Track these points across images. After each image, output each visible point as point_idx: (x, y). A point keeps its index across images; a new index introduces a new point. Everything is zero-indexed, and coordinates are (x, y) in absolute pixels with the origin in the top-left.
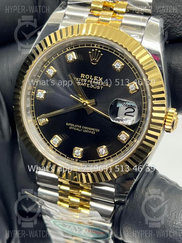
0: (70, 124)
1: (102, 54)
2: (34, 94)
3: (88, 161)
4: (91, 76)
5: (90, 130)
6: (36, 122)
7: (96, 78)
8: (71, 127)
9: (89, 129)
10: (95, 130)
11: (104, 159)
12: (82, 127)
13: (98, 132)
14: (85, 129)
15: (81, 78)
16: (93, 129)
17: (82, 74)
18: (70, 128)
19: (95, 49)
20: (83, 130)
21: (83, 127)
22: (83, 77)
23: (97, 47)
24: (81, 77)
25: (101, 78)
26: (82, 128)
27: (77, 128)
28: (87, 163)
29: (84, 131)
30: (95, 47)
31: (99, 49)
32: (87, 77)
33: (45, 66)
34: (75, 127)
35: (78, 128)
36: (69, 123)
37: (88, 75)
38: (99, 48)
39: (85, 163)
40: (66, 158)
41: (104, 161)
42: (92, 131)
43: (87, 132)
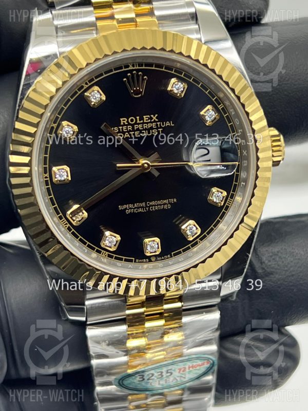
0: (125, 206)
1: (145, 77)
2: (48, 176)
3: (172, 253)
4: (138, 117)
5: (161, 205)
6: (67, 222)
7: (146, 118)
8: (128, 209)
9: (159, 202)
10: (169, 202)
11: (197, 241)
12: (146, 204)
13: (175, 203)
14: (152, 206)
15: (122, 126)
16: (165, 201)
17: (122, 119)
18: (128, 212)
19: (131, 71)
20: (149, 209)
21: (149, 204)
22: (124, 123)
23: (134, 68)
24: (122, 124)
25: (154, 116)
26: (147, 206)
27: (139, 208)
28: (171, 257)
29: (152, 209)
30: (131, 68)
31: (138, 71)
32: (132, 120)
33: (54, 125)
34: (136, 208)
35: (141, 207)
36: (122, 205)
37: (133, 118)
38: (138, 68)
39: (168, 258)
40: (135, 262)
41: (197, 243)
42: (165, 204)
43: (157, 208)
